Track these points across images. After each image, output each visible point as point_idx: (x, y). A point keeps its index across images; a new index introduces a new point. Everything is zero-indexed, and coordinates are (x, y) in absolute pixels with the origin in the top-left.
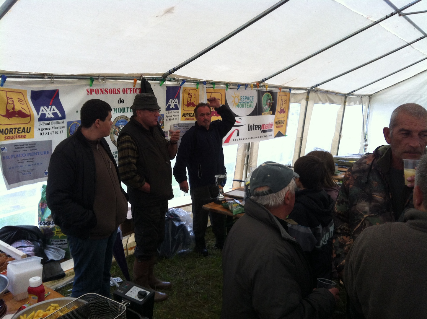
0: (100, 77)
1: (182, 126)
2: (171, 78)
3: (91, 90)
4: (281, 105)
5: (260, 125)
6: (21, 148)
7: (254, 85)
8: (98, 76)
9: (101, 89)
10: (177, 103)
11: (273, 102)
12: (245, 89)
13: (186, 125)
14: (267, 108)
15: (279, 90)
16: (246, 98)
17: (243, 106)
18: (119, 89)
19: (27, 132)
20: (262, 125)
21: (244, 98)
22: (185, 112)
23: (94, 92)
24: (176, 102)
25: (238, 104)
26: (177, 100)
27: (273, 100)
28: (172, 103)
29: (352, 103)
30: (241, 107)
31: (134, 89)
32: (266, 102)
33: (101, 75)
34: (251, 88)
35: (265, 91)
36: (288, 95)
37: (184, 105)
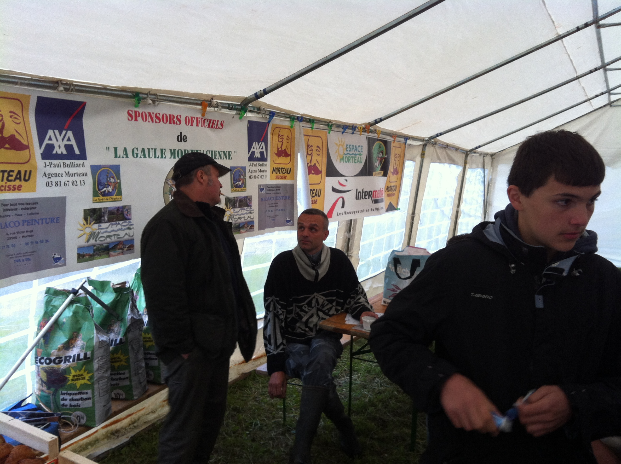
1: (272, 189)
2: (254, 107)
4: (395, 162)
5: (371, 191)
6: (12, 210)
7: (364, 128)
10: (264, 150)
11: (386, 157)
12: (353, 133)
13: (277, 187)
14: (378, 166)
15: (393, 139)
16: (353, 147)
17: (349, 160)
18: (180, 116)
19: (25, 180)
20: (373, 191)
21: (351, 147)
24: (262, 148)
25: (343, 157)
26: (263, 144)
27: (386, 154)
28: (257, 150)
30: (346, 161)
31: (202, 119)
32: (377, 156)
34: (359, 133)
35: (377, 138)
36: (402, 147)
37: (274, 153)
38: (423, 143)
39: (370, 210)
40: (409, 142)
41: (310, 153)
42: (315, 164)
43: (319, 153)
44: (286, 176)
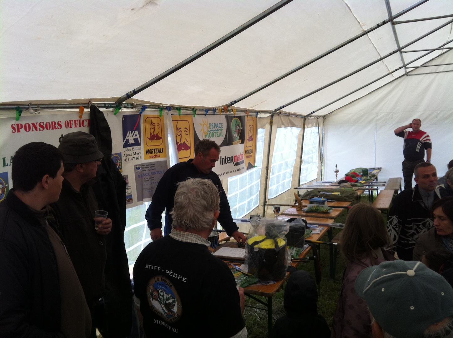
0: (31, 106)
1: (148, 166)
2: (128, 104)
3: (18, 125)
4: (250, 131)
5: (232, 157)
7: (222, 109)
8: (28, 105)
9: (33, 124)
10: (138, 137)
11: (242, 128)
12: (214, 114)
13: (152, 165)
14: (236, 136)
15: (247, 115)
16: (215, 125)
17: (213, 135)
18: (61, 122)
20: (234, 157)
21: (213, 125)
22: (149, 148)
23: (23, 128)
24: (136, 135)
25: (208, 133)
26: (137, 132)
27: (242, 126)
28: (131, 137)
29: (310, 125)
30: (210, 136)
31: (80, 120)
32: (235, 129)
33: (32, 103)
34: (219, 113)
35: (234, 115)
36: (255, 120)
37: (147, 138)
38: (270, 114)
39: (233, 171)
40: (259, 115)
41: (179, 134)
42: (184, 142)
43: (187, 133)
44: (160, 155)
